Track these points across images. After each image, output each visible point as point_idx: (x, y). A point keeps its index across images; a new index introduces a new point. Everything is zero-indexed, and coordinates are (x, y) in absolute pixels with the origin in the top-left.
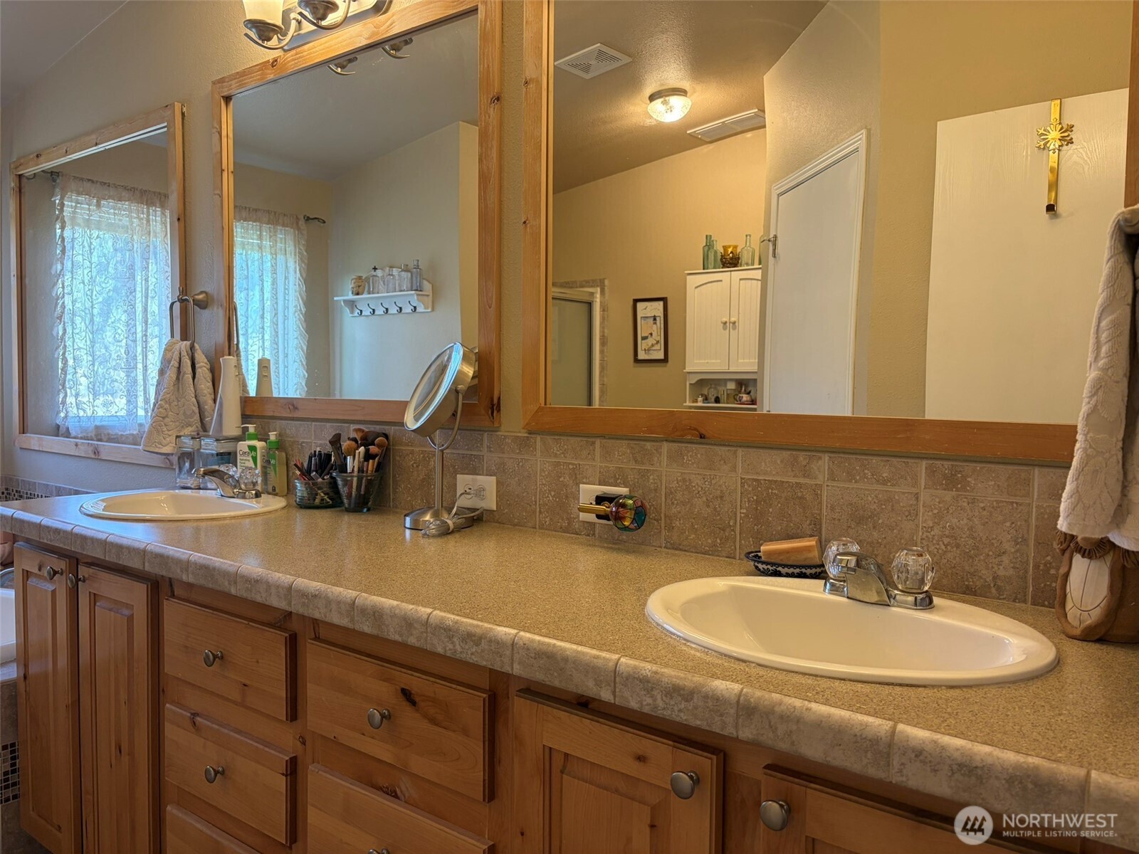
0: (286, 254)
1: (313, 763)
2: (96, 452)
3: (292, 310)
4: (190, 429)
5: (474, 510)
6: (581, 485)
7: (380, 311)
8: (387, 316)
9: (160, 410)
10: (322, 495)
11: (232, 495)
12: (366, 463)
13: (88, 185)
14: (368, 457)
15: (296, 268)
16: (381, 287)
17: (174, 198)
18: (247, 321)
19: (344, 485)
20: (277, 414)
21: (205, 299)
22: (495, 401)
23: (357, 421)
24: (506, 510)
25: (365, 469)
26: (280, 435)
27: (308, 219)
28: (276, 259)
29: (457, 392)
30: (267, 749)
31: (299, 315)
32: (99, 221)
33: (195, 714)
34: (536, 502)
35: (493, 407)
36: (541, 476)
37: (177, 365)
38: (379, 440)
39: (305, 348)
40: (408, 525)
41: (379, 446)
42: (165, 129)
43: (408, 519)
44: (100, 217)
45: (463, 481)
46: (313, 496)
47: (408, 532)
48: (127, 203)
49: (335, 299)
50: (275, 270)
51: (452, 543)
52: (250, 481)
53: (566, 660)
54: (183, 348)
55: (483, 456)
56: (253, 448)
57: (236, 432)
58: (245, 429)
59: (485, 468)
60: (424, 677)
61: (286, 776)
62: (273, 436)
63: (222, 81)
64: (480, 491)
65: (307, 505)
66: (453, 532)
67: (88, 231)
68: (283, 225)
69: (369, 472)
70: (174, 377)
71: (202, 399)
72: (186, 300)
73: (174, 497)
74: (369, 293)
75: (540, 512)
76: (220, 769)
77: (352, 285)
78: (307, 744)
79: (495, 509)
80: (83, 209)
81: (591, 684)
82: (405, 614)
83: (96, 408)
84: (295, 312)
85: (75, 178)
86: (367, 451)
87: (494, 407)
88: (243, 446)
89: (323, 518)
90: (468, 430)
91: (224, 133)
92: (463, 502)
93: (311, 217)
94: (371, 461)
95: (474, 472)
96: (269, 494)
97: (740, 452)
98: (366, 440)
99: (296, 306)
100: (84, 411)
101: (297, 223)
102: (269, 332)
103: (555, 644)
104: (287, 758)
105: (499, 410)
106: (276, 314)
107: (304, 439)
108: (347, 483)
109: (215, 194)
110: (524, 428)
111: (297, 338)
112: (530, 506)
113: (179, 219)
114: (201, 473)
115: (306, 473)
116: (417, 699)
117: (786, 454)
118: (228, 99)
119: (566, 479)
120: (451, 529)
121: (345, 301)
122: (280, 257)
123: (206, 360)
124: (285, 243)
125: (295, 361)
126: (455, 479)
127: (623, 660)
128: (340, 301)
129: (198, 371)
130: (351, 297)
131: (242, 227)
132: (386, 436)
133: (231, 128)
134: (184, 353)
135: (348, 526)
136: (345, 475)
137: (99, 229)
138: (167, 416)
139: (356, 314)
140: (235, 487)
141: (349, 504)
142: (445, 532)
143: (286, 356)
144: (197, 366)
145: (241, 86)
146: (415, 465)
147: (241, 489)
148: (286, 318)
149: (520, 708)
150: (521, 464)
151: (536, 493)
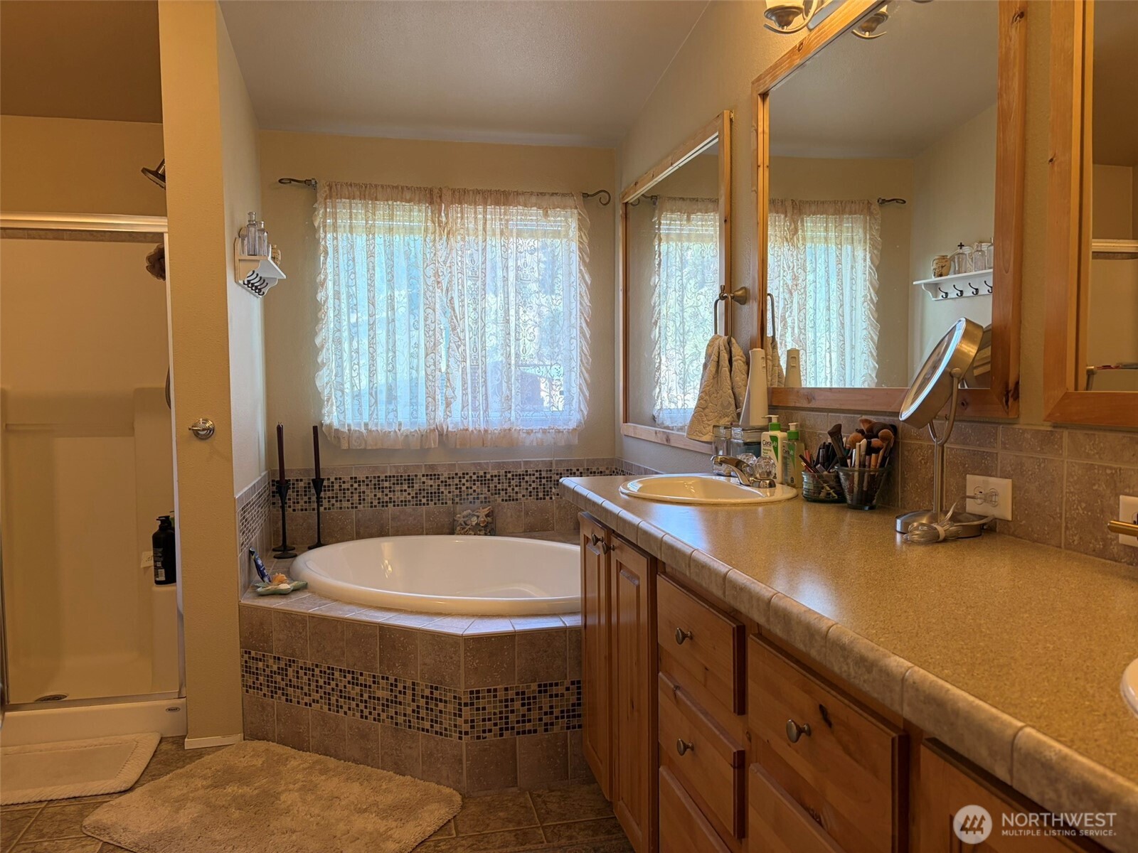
0: (853, 243)
1: (756, 762)
2: (668, 440)
3: (860, 300)
4: (727, 419)
5: (981, 517)
6: (1121, 497)
7: (969, 292)
8: (977, 298)
9: (701, 401)
10: (828, 489)
11: (748, 483)
12: (867, 457)
13: (680, 203)
14: (870, 450)
15: (865, 256)
16: (969, 264)
17: (723, 201)
18: (815, 314)
19: (846, 480)
20: (798, 405)
21: (744, 294)
22: (1011, 386)
23: (868, 411)
24: (1024, 522)
25: (867, 464)
26: (801, 426)
27: (883, 202)
28: (841, 250)
29: (951, 376)
30: (722, 737)
31: (868, 304)
32: (688, 234)
33: (677, 687)
34: (1061, 514)
35: (1008, 392)
36: (1068, 481)
37: (716, 359)
38: (883, 433)
39: (876, 338)
40: (899, 528)
41: (883, 439)
42: (717, 140)
43: (899, 521)
44: (690, 230)
45: (974, 482)
46: (819, 489)
47: (898, 536)
48: (712, 214)
49: (914, 283)
50: (840, 260)
51: (942, 555)
52: (764, 470)
53: (956, 713)
54: (721, 344)
55: (997, 454)
56: (774, 439)
57: (762, 423)
58: (770, 419)
59: (999, 468)
60: (839, 697)
61: (734, 768)
62: (792, 427)
63: (759, 79)
64: (992, 496)
65: (813, 498)
66: (945, 540)
67: (680, 244)
68: (851, 213)
69: (872, 467)
70: (714, 370)
71: (737, 390)
72: (726, 297)
73: (705, 482)
74: (955, 274)
75: (1067, 528)
76: (690, 745)
77: (935, 266)
78: (752, 741)
79: (1010, 518)
80: (676, 225)
81: (984, 751)
82: (809, 623)
83: (686, 402)
84: (865, 302)
85: (670, 198)
86: (869, 444)
87: (1012, 393)
88: (766, 436)
89: (828, 513)
90: (981, 422)
91: (760, 130)
92: (972, 507)
93: (887, 199)
94: (873, 455)
95: (987, 472)
96: (788, 485)
98: (870, 433)
99: (865, 296)
100: (676, 404)
101: (869, 208)
102: (835, 325)
103: (948, 690)
104: (735, 751)
105: (1016, 397)
106: (842, 305)
107: (821, 430)
108: (849, 477)
109: (752, 191)
110: (1045, 420)
111: (865, 329)
112: (1054, 519)
113: (725, 221)
114: (719, 460)
115: (810, 466)
116: (833, 720)
118: (764, 96)
119: (1101, 487)
120: (941, 538)
121: (925, 284)
122: (847, 248)
123: (741, 353)
124: (852, 231)
125: (863, 353)
126: (965, 479)
127: (1028, 730)
128: (920, 285)
129: (734, 364)
130: (933, 279)
131: (812, 222)
132: (894, 428)
133: (767, 123)
134: (722, 348)
135: (850, 523)
136: (847, 469)
137: (689, 240)
138: (707, 407)
139: (941, 298)
140: (751, 475)
141: (852, 500)
142: (934, 540)
143: (853, 347)
144: (733, 359)
145: (774, 79)
146: (923, 462)
147: (756, 478)
148: (852, 308)
149: (927, 759)
150: (1042, 465)
151: (1062, 503)
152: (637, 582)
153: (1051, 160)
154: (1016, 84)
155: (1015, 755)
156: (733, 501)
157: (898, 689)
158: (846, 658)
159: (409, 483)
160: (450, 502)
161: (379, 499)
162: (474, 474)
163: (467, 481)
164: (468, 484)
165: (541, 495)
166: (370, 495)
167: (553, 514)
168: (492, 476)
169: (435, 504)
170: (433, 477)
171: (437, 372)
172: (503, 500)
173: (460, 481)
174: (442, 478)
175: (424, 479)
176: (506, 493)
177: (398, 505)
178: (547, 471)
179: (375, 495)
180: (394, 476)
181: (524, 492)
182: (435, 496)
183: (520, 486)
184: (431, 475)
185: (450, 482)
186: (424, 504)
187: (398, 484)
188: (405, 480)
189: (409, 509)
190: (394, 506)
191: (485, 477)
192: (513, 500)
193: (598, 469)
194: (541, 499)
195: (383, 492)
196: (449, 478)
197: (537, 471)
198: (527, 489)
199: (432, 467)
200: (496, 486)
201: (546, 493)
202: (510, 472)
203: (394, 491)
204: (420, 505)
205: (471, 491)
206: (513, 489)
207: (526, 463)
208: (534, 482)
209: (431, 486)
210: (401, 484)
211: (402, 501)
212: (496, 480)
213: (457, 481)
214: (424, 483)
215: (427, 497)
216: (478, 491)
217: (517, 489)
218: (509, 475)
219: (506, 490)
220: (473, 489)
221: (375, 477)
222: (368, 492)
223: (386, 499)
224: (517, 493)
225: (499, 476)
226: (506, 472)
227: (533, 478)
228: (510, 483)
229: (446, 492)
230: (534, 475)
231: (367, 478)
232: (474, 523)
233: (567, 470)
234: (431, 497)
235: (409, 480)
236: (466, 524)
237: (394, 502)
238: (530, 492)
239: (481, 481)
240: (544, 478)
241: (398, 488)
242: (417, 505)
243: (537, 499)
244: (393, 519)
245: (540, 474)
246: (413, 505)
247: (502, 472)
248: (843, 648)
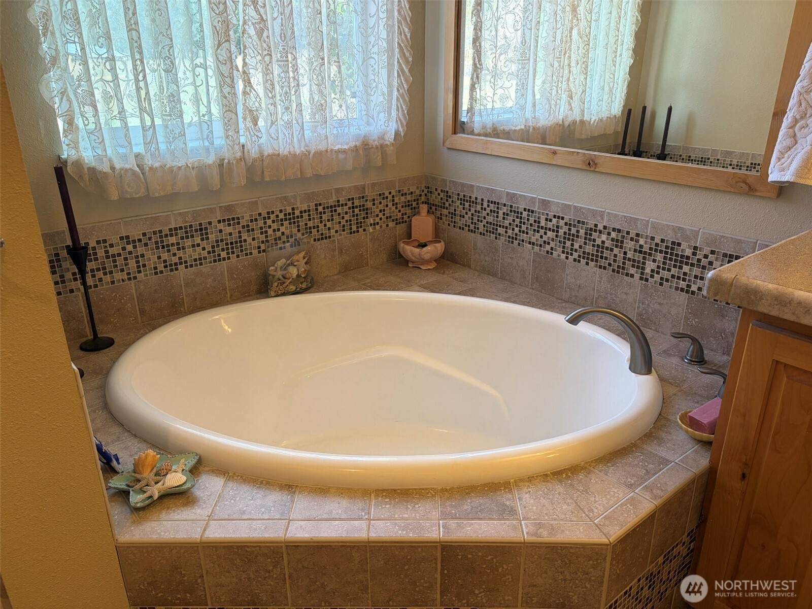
2: (590, 164)
159: (202, 235)
160: (255, 252)
161: (165, 261)
162: (281, 211)
163: (273, 222)
164: (275, 226)
165: (354, 228)
166: (151, 257)
167: (367, 248)
168: (301, 212)
169: (238, 256)
170: (232, 222)
172: (315, 240)
173: (265, 223)
174: (243, 222)
175: (221, 226)
176: (318, 231)
177: (191, 266)
178: (359, 198)
179: (159, 258)
180: (181, 228)
181: (337, 227)
182: (235, 246)
183: (332, 220)
184: (229, 220)
185: (253, 225)
186: (224, 259)
187: (187, 237)
188: (196, 231)
189: (205, 268)
190: (186, 267)
191: (294, 213)
192: (326, 238)
193: (409, 189)
194: (354, 232)
195: (169, 251)
196: (252, 221)
197: (349, 200)
198: (340, 223)
199: (229, 209)
200: (306, 224)
201: (359, 225)
202: (320, 204)
203: (184, 248)
204: (220, 260)
205: (279, 234)
206: (325, 225)
207: (338, 190)
208: (346, 213)
209: (231, 234)
210: (192, 236)
211: (195, 260)
212: (305, 215)
213: (261, 223)
214: (221, 231)
215: (228, 249)
216: (287, 232)
217: (329, 224)
218: (320, 209)
219: (318, 227)
220: (281, 230)
221: (155, 233)
222: (148, 254)
223: (175, 260)
224: (329, 229)
225: (309, 211)
226: (316, 205)
227: (346, 208)
228: (321, 218)
229: (249, 240)
230: (346, 204)
231: (144, 234)
232: (295, 276)
233: (380, 195)
234: (232, 248)
235: (201, 230)
236: (284, 278)
237: (186, 262)
238: (344, 226)
239: (290, 219)
240: (357, 207)
241: (188, 243)
242: (215, 261)
243: (351, 233)
244: (187, 285)
245: (353, 203)
246: (211, 262)
247: (313, 207)
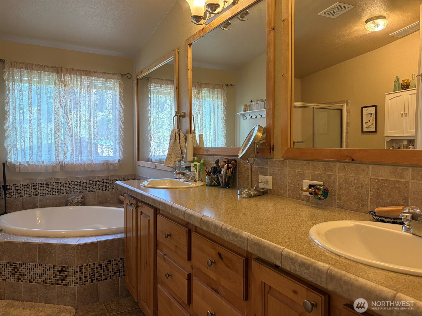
0: (218, 99)
1: (195, 277)
2: (156, 167)
3: (220, 118)
4: (179, 158)
5: (263, 189)
6: (304, 180)
7: (254, 117)
8: (256, 119)
9: (169, 152)
10: (214, 181)
11: (187, 181)
12: (227, 170)
13: (158, 80)
14: (228, 168)
15: (221, 103)
16: (254, 108)
17: (175, 81)
18: (206, 123)
19: (221, 178)
20: (203, 153)
21: (184, 115)
22: (272, 146)
23: (227, 155)
24: (276, 190)
25: (227, 173)
26: (205, 161)
27: (227, 85)
28: (214, 101)
29: (255, 143)
30: (182, 270)
31: (223, 120)
32: (161, 92)
33: (165, 255)
34: (287, 187)
35: (271, 148)
36: (289, 176)
37: (174, 137)
38: (233, 162)
39: (225, 132)
40: (238, 193)
41: (232, 164)
42: (173, 59)
43: (238, 191)
44: (161, 90)
45: (261, 178)
46: (211, 181)
47: (238, 196)
48: (169, 85)
49: (237, 113)
50: (214, 104)
51: (252, 201)
52: (193, 176)
53: (264, 247)
54: (176, 132)
55: (268, 168)
56: (196, 165)
57: (191, 160)
58: (194, 158)
59: (268, 173)
60: (225, 249)
61: (187, 280)
62: (202, 161)
63: (188, 39)
64: (266, 182)
65: (209, 185)
66: (253, 197)
67: (158, 95)
68: (217, 89)
69: (229, 174)
70: (174, 141)
71: (182, 148)
72: (178, 115)
73: (171, 181)
74: (250, 111)
75: (289, 191)
76: (170, 274)
77: (243, 108)
78: (193, 269)
79: (272, 189)
80: (156, 88)
81: (273, 258)
82: (216, 224)
83: (160, 153)
84: (221, 119)
85: (154, 78)
86: (228, 166)
87: (272, 149)
88: (193, 164)
89: (214, 190)
90: (263, 158)
91: (189, 57)
92: (261, 186)
93: (228, 84)
94: (229, 170)
95: (265, 174)
96: (201, 181)
97: (370, 167)
98: (228, 162)
99: (222, 117)
100: (156, 154)
101: (223, 87)
102: (212, 127)
103: (262, 240)
104: (187, 274)
105: (273, 150)
106: (215, 120)
107: (211, 162)
108: (222, 177)
109: (186, 78)
110: (282, 157)
111: (222, 128)
112: (285, 188)
113: (177, 88)
114: (177, 173)
115: (209, 174)
116: (223, 257)
117: (391, 168)
118: (190, 45)
119: (298, 178)
120: (252, 196)
121: (241, 114)
122: (216, 100)
123: (183, 135)
124: (217, 95)
125: (221, 137)
126: (258, 177)
127: (286, 249)
128: (239, 114)
129: (181, 139)
130: (243, 112)
131: (205, 90)
132: (235, 161)
133: (191, 55)
134: (177, 133)
135: (222, 193)
136: (221, 174)
137: (161, 94)
138: (171, 154)
139: (245, 119)
140: (188, 178)
141: (222, 185)
142: (250, 196)
143: (218, 135)
144: (181, 137)
145: (193, 40)
146: (245, 171)
147: (190, 179)
148: (218, 121)
149: (255, 265)
150: (281, 172)
151: (287, 183)
152: (148, 218)
153: (283, 76)
154: (272, 51)
155: (282, 257)
156: (183, 187)
157: (246, 242)
158: (228, 234)
159: (47, 186)
160: (65, 193)
161: (33, 193)
162: (76, 181)
163: (73, 184)
164: (73, 186)
165: (104, 189)
166: (29, 191)
167: (109, 197)
168: (83, 182)
169: (59, 194)
170: (58, 183)
171: (60, 141)
172: (88, 192)
173: (70, 185)
174: (62, 184)
175: (54, 184)
176: (90, 189)
177: (42, 195)
178: (106, 180)
179: (32, 191)
180: (40, 183)
181: (97, 188)
182: (59, 191)
183: (95, 186)
184: (57, 182)
185: (65, 185)
186: (54, 194)
187: (42, 186)
188: (45, 185)
189: (47, 197)
190: (40, 195)
191: (81, 183)
192: (93, 192)
193: (127, 178)
194: (104, 191)
195: (35, 190)
196: (65, 183)
197: (102, 180)
198: (98, 187)
199: (57, 179)
200: (85, 186)
201: (106, 189)
202: (91, 181)
203: (40, 189)
204: (52, 195)
205: (74, 188)
206: (92, 187)
207: (98, 177)
208: (101, 184)
209: (57, 187)
210: (44, 186)
211: (44, 194)
212: (85, 184)
213: (68, 185)
214: (54, 186)
215: (56, 191)
216: (78, 188)
217: (94, 187)
218: (91, 182)
219: (90, 188)
220: (76, 188)
221: (31, 184)
222: (28, 190)
223: (37, 193)
224: (94, 189)
225: (87, 182)
226: (89, 181)
227: (101, 183)
228: (91, 185)
229: (64, 189)
230: (101, 181)
231: (28, 184)
232: (76, 201)
233: (115, 179)
234: (57, 191)
235: (47, 185)
236: (73, 202)
237: (40, 194)
238: (100, 188)
239: (79, 184)
240: (105, 183)
241: (42, 188)
242: (51, 195)
243: (103, 191)
244: (40, 201)
245: (104, 181)
246: (49, 195)
247: (88, 181)
248: (228, 231)
